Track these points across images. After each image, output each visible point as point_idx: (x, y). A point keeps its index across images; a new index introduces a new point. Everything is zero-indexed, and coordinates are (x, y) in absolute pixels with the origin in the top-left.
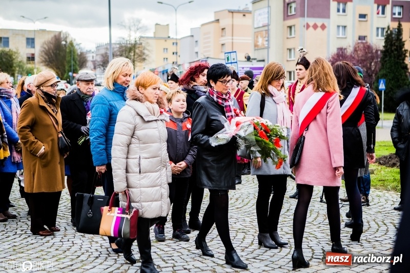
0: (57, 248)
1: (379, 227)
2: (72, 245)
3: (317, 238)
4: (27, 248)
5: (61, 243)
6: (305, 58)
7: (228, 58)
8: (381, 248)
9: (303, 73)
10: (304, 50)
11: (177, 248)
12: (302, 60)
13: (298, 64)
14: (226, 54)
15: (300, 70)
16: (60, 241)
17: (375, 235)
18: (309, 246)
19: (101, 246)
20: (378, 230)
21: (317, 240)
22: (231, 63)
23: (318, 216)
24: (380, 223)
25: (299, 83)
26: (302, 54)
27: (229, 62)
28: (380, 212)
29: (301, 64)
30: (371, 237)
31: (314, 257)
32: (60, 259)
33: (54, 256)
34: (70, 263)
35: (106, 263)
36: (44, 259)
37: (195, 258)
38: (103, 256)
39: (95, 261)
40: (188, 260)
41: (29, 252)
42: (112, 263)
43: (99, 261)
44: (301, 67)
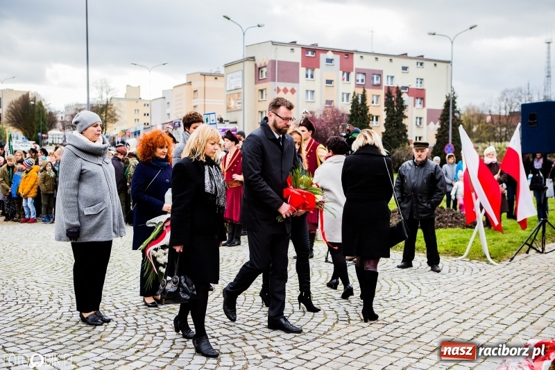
1: (391, 286)
3: (335, 300)
4: (35, 319)
5: (71, 313)
6: (307, 118)
7: (207, 119)
8: (400, 307)
9: (305, 135)
12: (304, 122)
13: (301, 125)
15: (303, 131)
17: (390, 294)
19: (116, 315)
20: (390, 289)
21: (337, 301)
24: (390, 281)
26: (304, 115)
28: (385, 270)
29: (304, 125)
30: (387, 296)
31: (340, 319)
32: (74, 331)
33: (67, 328)
34: (87, 335)
35: (125, 334)
36: (57, 332)
37: (220, 325)
38: (121, 326)
39: (114, 332)
40: (214, 327)
41: (37, 324)
42: (133, 334)
43: (118, 331)
44: (304, 128)
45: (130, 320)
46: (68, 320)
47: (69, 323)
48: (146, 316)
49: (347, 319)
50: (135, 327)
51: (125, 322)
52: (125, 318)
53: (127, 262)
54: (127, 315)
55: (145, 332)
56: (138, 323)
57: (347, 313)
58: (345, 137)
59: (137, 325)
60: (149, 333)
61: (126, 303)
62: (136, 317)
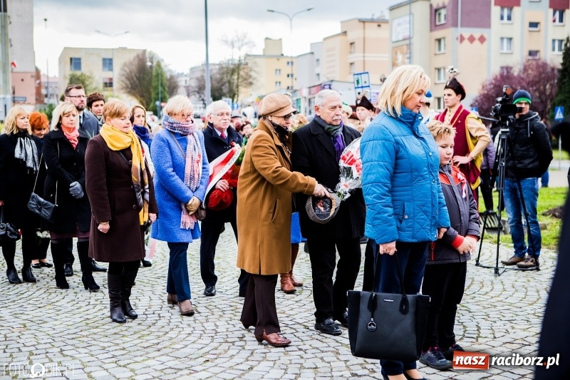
0: (140, 322)
2: (158, 318)
3: (470, 312)
5: (145, 316)
6: (455, 80)
7: (358, 81)
9: (452, 100)
10: (455, 70)
11: (290, 323)
12: (451, 83)
13: (446, 87)
14: (356, 76)
15: (449, 95)
16: (144, 314)
18: (460, 321)
21: (471, 314)
22: (362, 87)
23: (472, 284)
25: (448, 113)
26: (452, 76)
27: (360, 85)
29: (450, 88)
31: (466, 335)
32: (143, 336)
33: (135, 333)
34: (156, 341)
35: (200, 341)
36: (124, 336)
37: (313, 336)
38: (198, 333)
39: (187, 339)
40: (304, 338)
41: (105, 327)
42: (208, 342)
43: (192, 338)
44: (450, 91)
45: (210, 326)
46: (139, 324)
47: (140, 327)
48: (229, 322)
49: (475, 336)
50: (213, 335)
51: (203, 329)
52: (205, 325)
53: (228, 259)
54: (207, 321)
55: (222, 340)
56: (218, 330)
57: (479, 328)
58: (501, 102)
59: (217, 332)
60: (226, 342)
61: (210, 307)
62: (218, 323)
